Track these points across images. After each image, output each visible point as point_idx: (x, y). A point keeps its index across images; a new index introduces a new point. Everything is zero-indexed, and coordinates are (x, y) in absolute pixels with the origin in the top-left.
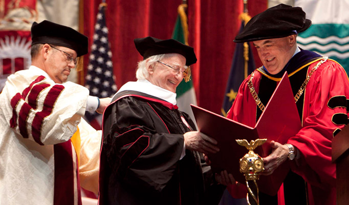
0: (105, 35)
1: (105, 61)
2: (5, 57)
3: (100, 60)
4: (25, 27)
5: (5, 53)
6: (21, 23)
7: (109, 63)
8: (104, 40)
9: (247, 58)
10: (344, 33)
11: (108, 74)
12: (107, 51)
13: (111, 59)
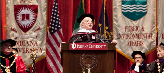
0: (57, 6)
1: (57, 14)
2: (23, 14)
3: (55, 14)
4: (29, 4)
5: (23, 12)
6: (28, 2)
7: (58, 15)
8: (56, 7)
9: (105, 13)
10: (138, 3)
11: (57, 19)
12: (57, 11)
13: (59, 14)
